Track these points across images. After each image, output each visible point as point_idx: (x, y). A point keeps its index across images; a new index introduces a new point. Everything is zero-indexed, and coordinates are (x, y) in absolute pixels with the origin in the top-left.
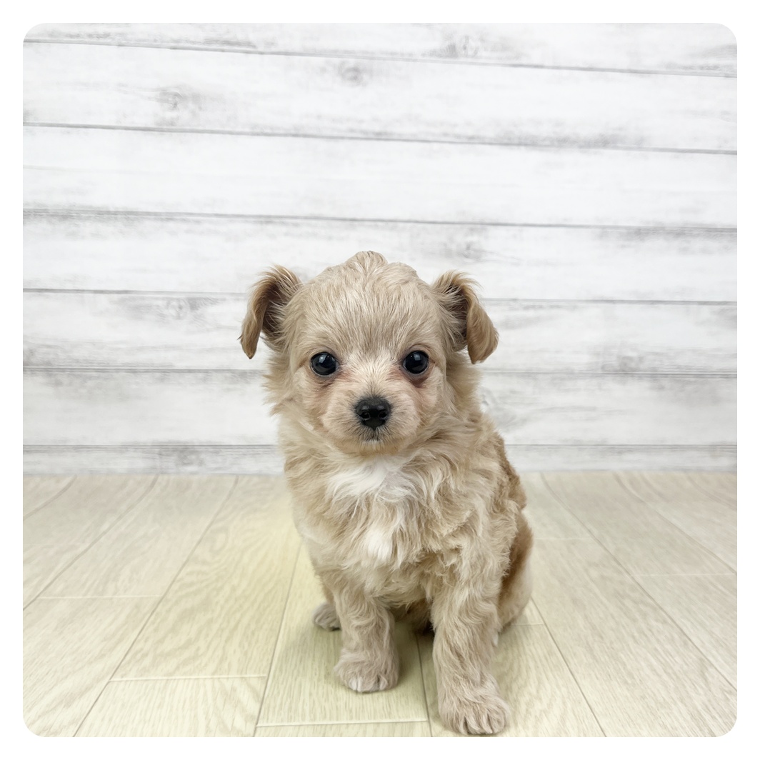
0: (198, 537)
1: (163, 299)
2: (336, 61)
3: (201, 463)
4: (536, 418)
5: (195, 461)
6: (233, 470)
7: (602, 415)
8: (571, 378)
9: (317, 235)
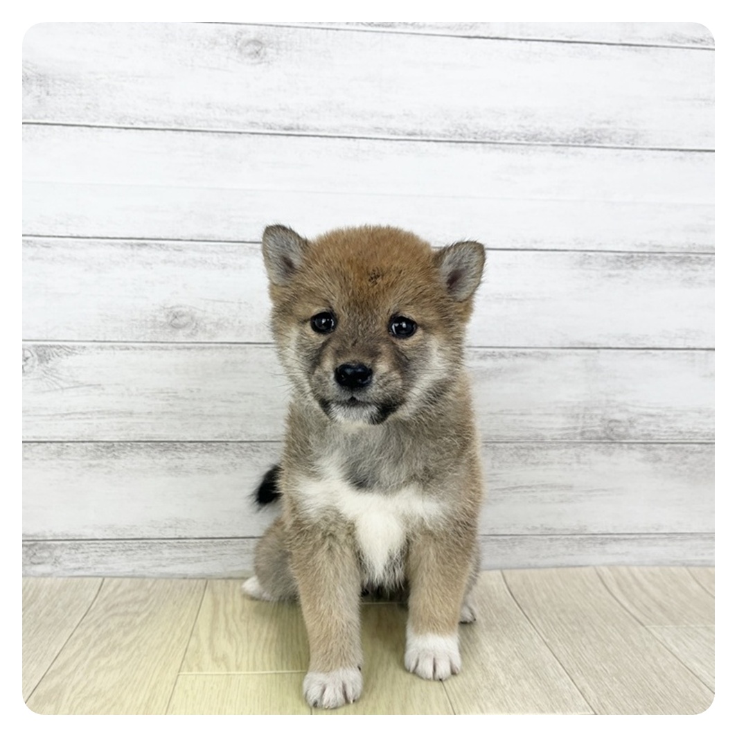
4: (495, 500)
5: (48, 560)
6: (97, 571)
7: (581, 496)
8: (541, 449)
9: (206, 262)
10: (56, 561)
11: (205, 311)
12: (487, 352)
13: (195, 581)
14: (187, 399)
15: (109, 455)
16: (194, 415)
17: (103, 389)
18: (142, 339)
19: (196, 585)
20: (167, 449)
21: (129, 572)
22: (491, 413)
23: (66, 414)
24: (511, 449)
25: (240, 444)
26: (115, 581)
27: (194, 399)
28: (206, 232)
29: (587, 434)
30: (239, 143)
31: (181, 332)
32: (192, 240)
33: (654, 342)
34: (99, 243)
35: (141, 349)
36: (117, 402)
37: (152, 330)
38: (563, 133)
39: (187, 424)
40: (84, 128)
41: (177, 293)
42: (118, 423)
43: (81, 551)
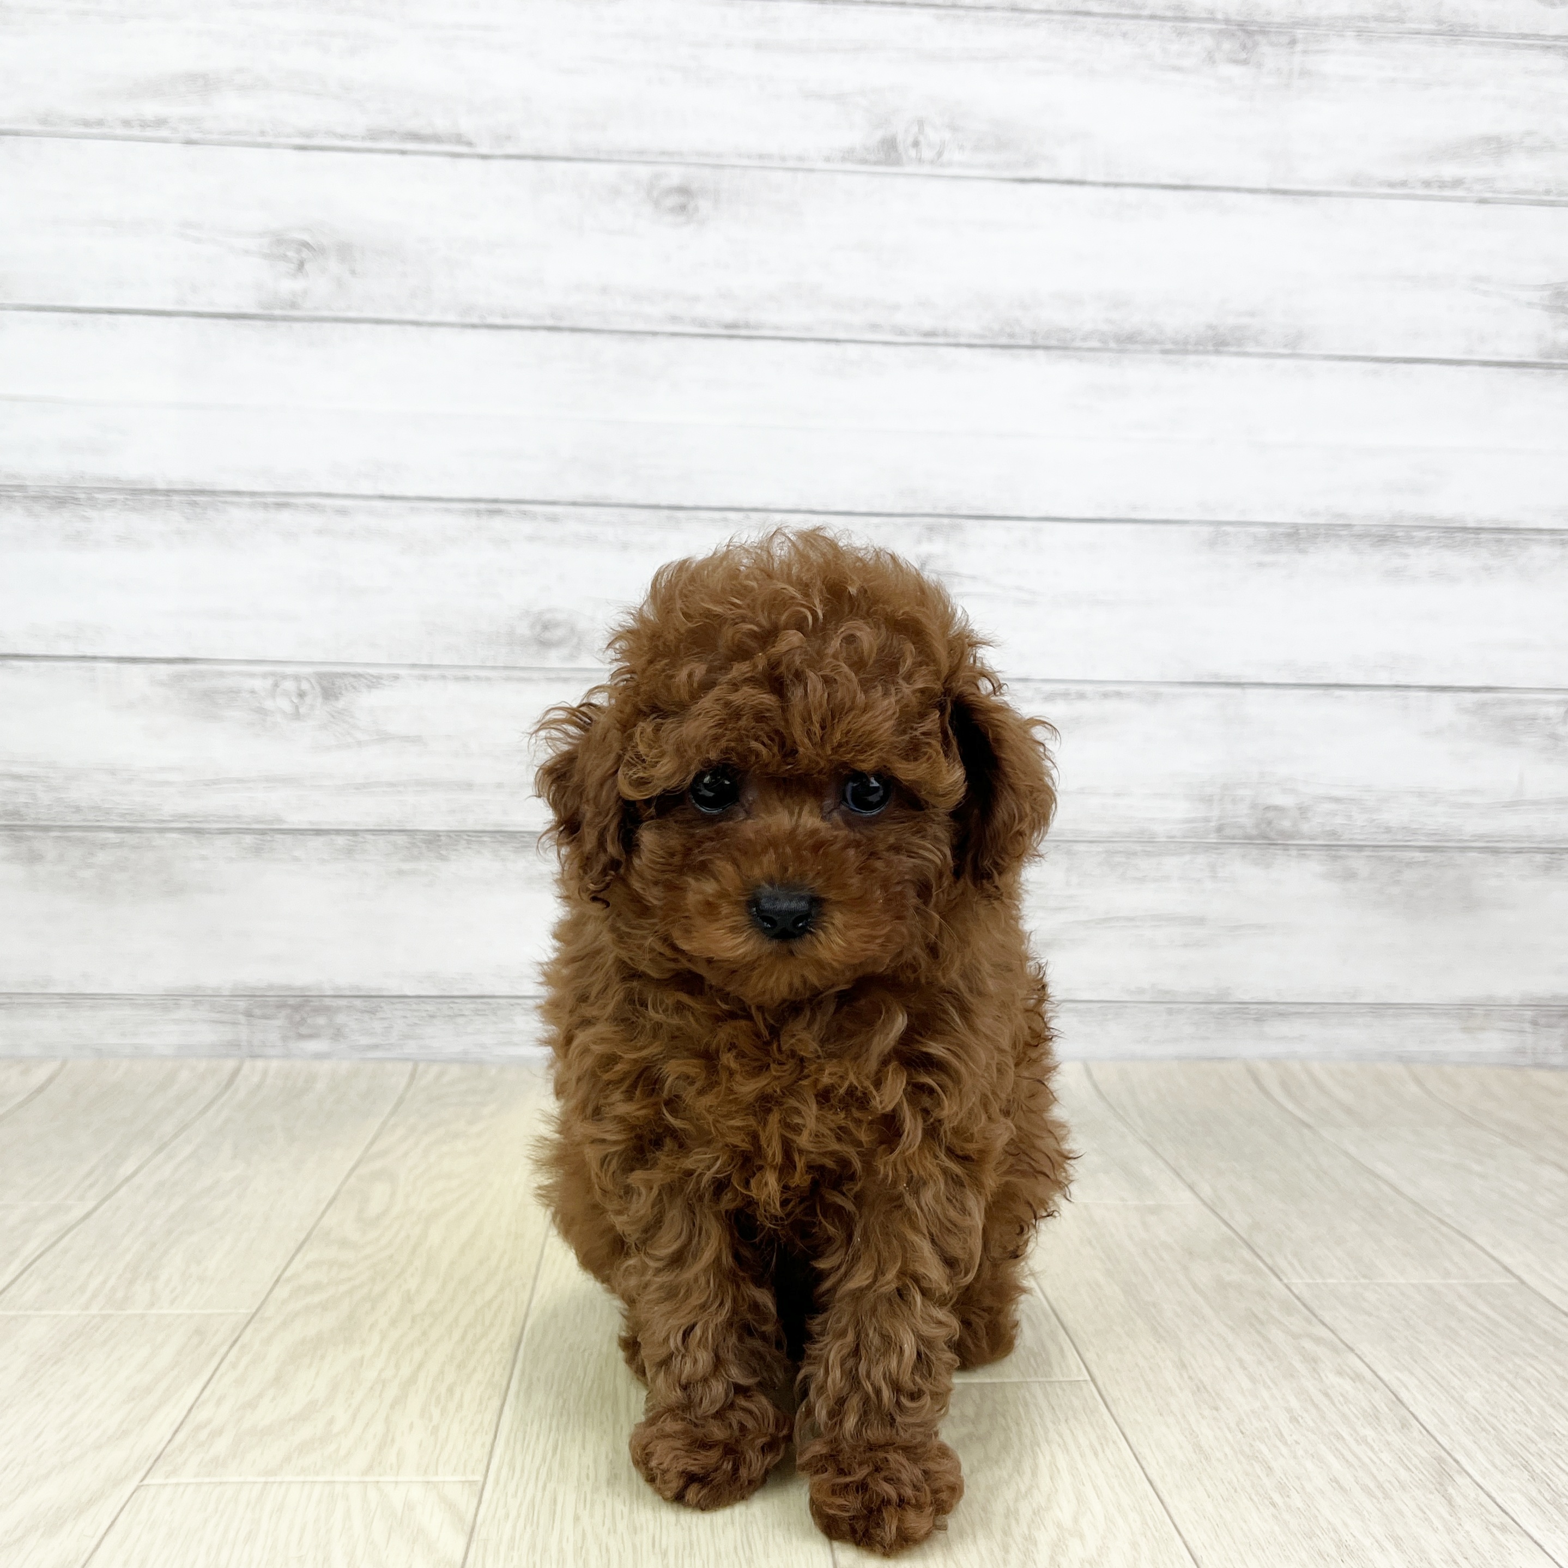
0: (332, 1191)
1: (265, 676)
2: (643, 172)
3: (338, 1034)
4: (1072, 941)
5: (326, 1031)
6: (406, 1050)
7: (1219, 935)
9: (596, 539)
11: (594, 618)
12: (1056, 688)
15: (432, 855)
17: (425, 745)
18: (491, 663)
21: (457, 1054)
23: (364, 786)
24: (1098, 853)
26: (436, 1066)
28: (595, 491)
29: (1228, 829)
30: (653, 351)
31: (554, 651)
32: (573, 504)
33: (1339, 676)
36: (448, 766)
37: (508, 649)
41: (549, 589)
42: (449, 801)
43: (380, 1016)
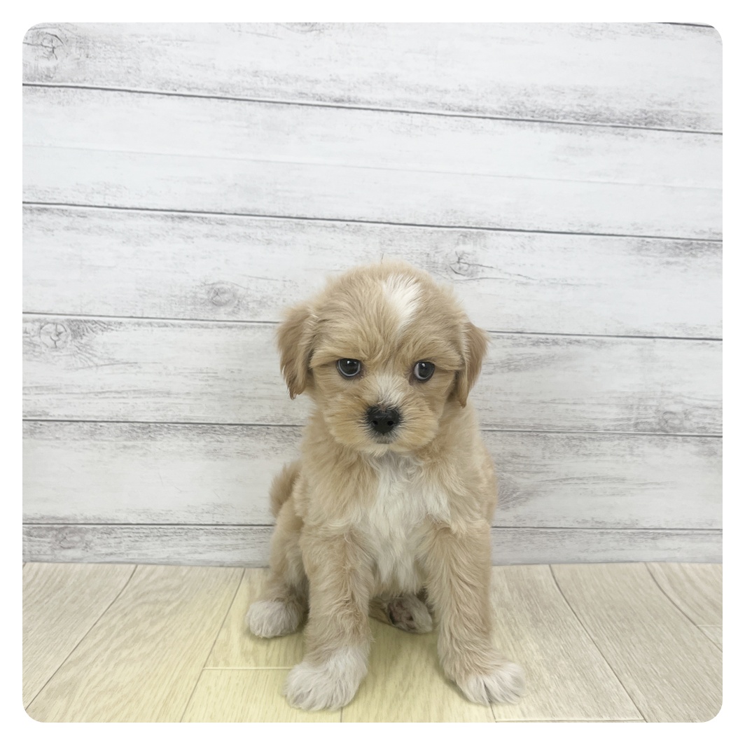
4: (545, 491)
5: (79, 544)
6: (130, 557)
7: (634, 489)
8: (593, 440)
9: (250, 237)
10: (87, 546)
11: (248, 289)
12: (540, 338)
13: (232, 569)
14: (227, 380)
15: (145, 437)
16: (234, 397)
17: (140, 367)
18: (181, 316)
19: (233, 573)
20: (206, 432)
21: (163, 559)
22: (543, 402)
23: (100, 393)
24: (563, 439)
25: (281, 428)
26: (149, 568)
27: (235, 380)
28: (250, 206)
29: (641, 425)
30: (287, 115)
31: (222, 309)
32: (235, 214)
33: (711, 332)
34: (138, 214)
35: (180, 327)
36: (155, 381)
37: (193, 307)
38: (622, 114)
39: (226, 405)
40: (124, 93)
41: (219, 269)
42: (156, 403)
43: (114, 535)
